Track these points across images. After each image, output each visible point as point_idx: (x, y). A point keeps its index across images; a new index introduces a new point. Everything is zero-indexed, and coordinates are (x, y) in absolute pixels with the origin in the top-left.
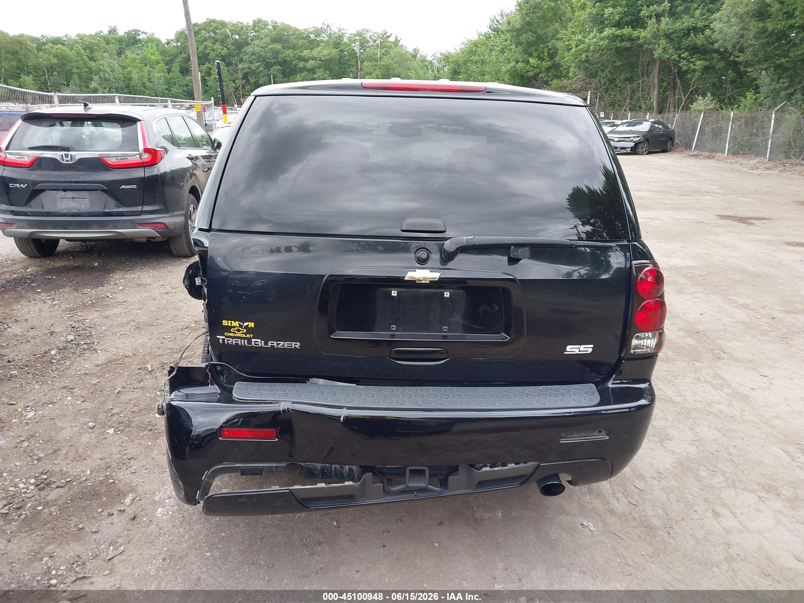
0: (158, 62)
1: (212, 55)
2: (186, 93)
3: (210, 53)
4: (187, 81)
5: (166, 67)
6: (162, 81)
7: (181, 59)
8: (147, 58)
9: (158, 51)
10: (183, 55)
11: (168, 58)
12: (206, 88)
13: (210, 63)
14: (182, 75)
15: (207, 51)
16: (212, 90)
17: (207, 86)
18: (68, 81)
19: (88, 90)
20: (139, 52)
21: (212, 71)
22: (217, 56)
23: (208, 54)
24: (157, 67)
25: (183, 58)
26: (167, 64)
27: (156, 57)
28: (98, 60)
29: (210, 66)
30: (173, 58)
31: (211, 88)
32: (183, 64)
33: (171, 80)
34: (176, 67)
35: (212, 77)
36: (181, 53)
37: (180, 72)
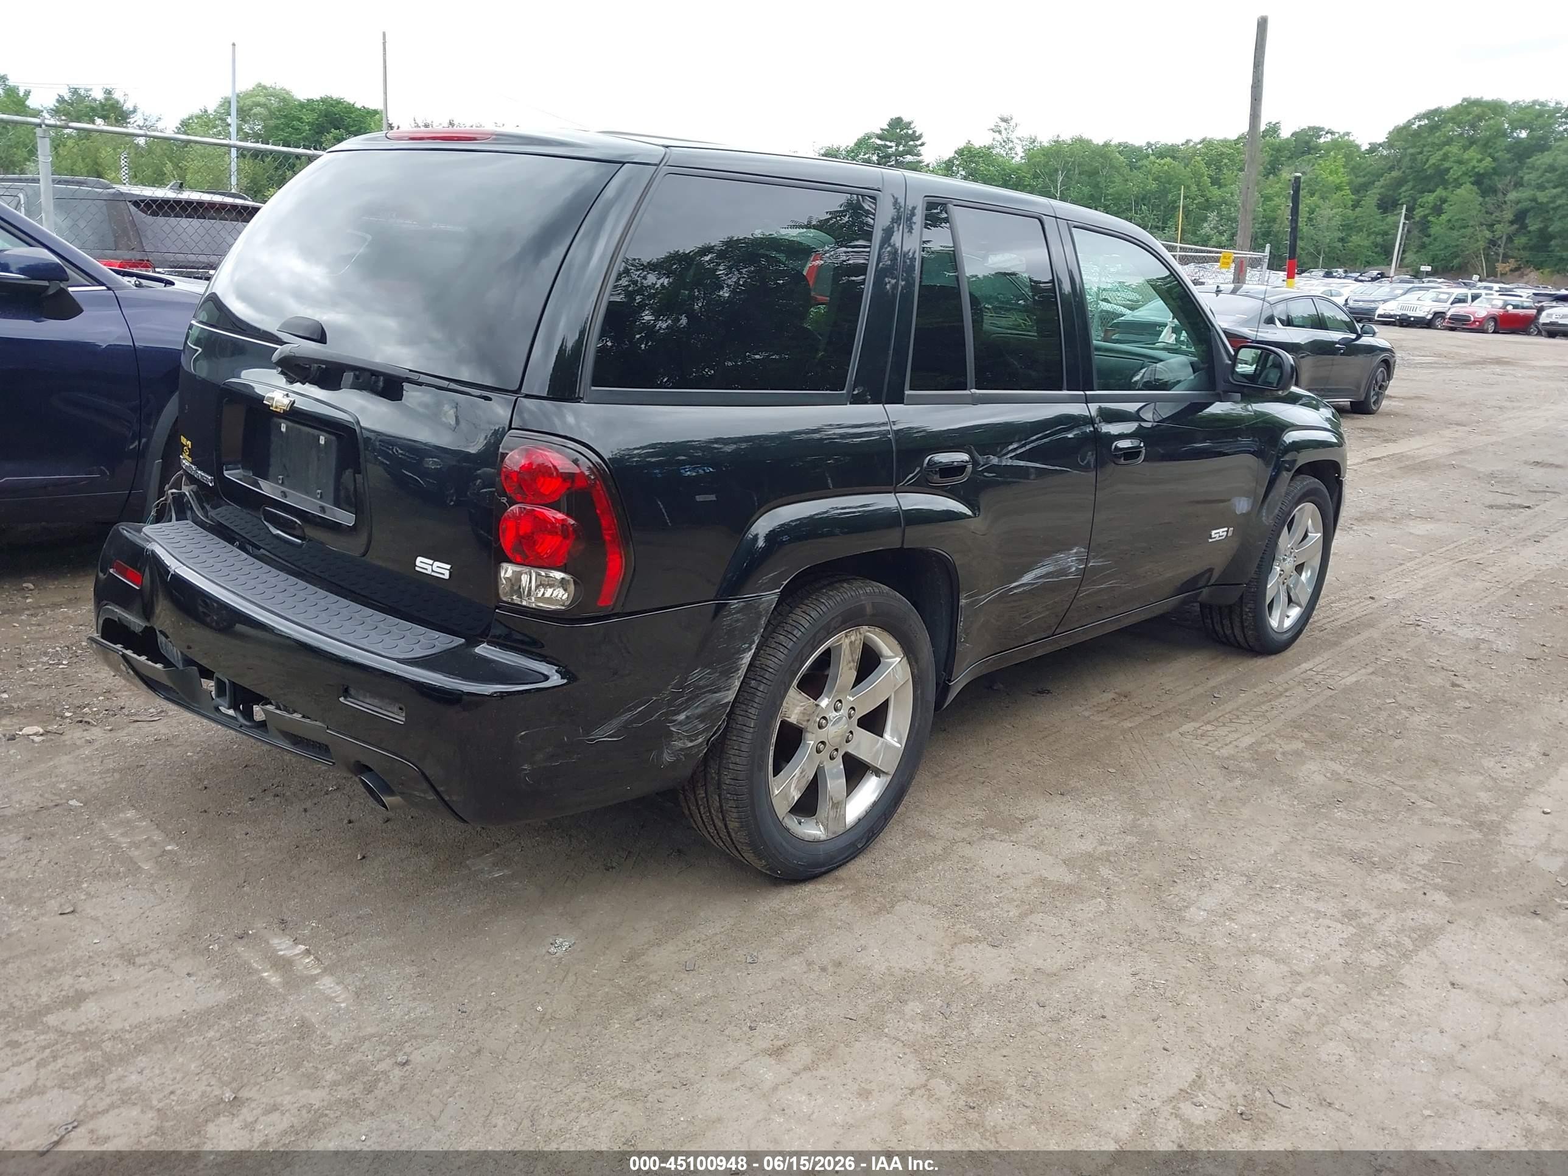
0: (1338, 188)
1: (1456, 171)
2: (1378, 249)
3: (1451, 168)
4: (1387, 224)
5: (1353, 197)
6: (1337, 221)
7: (1388, 181)
8: (1319, 179)
9: (1344, 167)
10: (1394, 174)
11: (1361, 180)
12: (1425, 239)
13: (1446, 189)
14: (1381, 213)
15: (1447, 165)
16: (1437, 244)
17: (1429, 236)
18: (1165, 222)
19: (1197, 239)
20: (1308, 169)
21: (1445, 206)
22: (1467, 174)
23: (1448, 170)
24: (1335, 196)
25: (1393, 178)
26: (1356, 190)
27: (1339, 178)
28: (1226, 185)
29: (1444, 194)
30: (1373, 179)
31: (1435, 240)
32: (1389, 190)
33: (1356, 222)
34: (1371, 199)
35: (1444, 217)
36: (1391, 169)
37: (1379, 207)
